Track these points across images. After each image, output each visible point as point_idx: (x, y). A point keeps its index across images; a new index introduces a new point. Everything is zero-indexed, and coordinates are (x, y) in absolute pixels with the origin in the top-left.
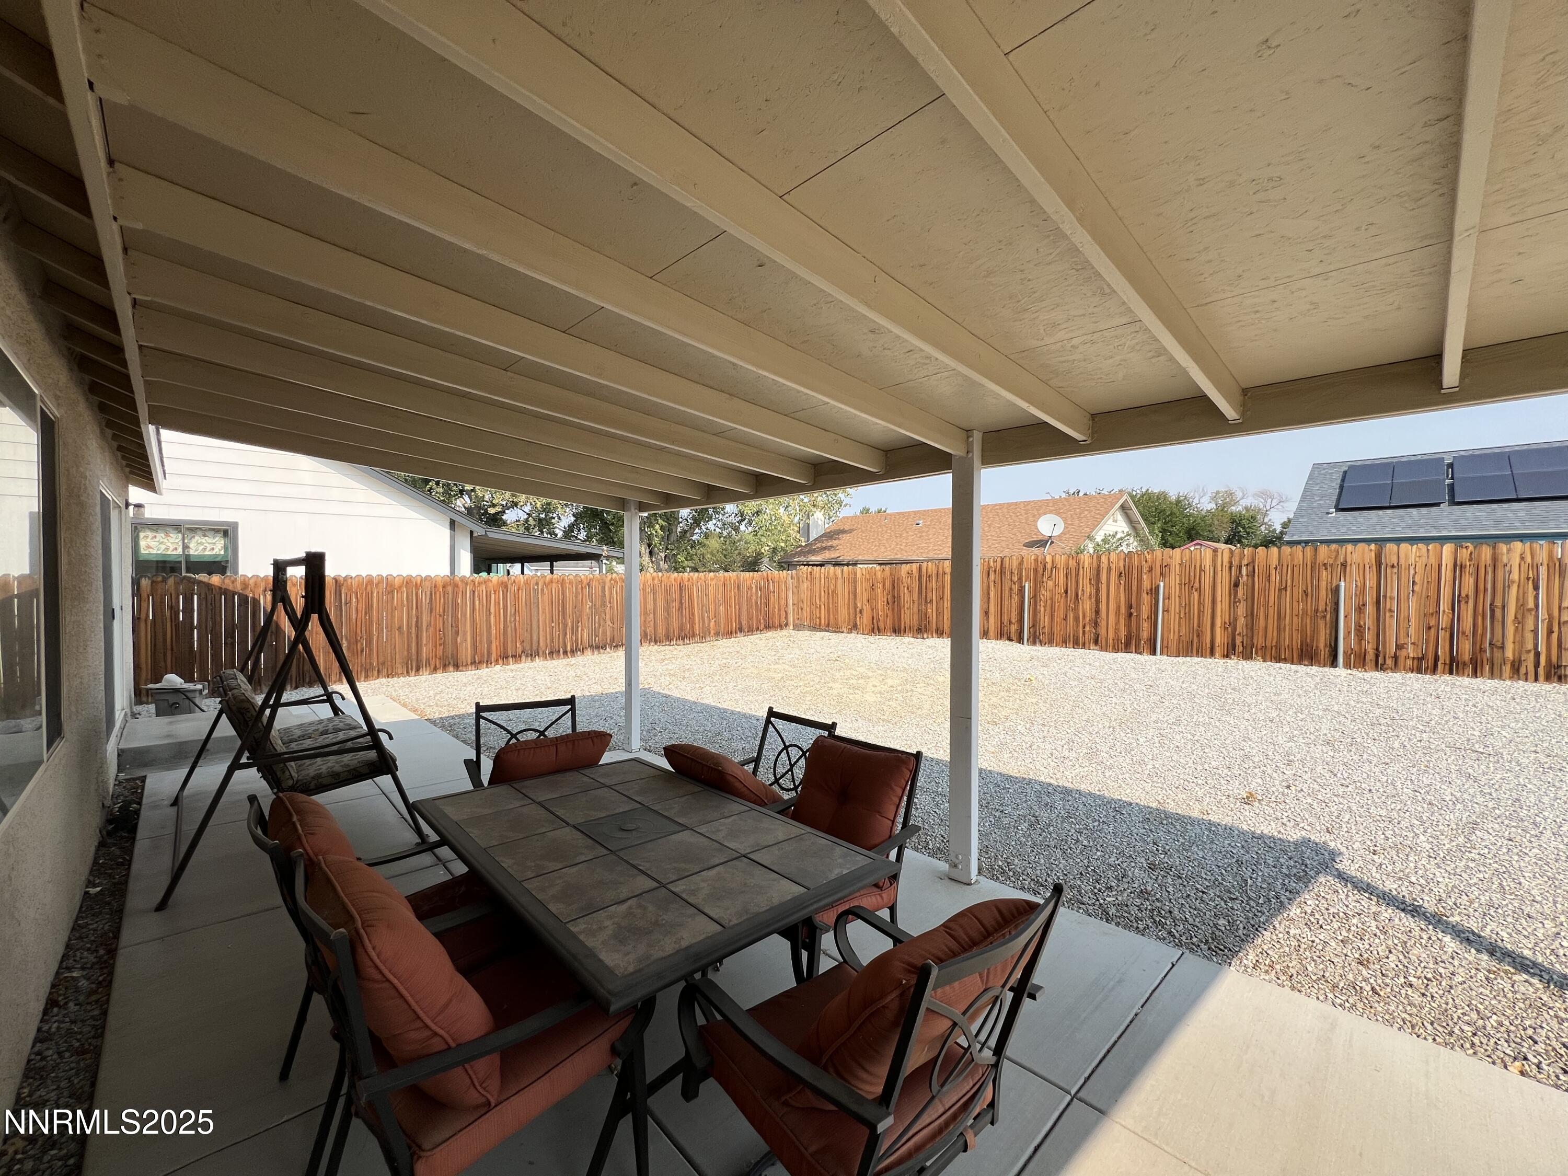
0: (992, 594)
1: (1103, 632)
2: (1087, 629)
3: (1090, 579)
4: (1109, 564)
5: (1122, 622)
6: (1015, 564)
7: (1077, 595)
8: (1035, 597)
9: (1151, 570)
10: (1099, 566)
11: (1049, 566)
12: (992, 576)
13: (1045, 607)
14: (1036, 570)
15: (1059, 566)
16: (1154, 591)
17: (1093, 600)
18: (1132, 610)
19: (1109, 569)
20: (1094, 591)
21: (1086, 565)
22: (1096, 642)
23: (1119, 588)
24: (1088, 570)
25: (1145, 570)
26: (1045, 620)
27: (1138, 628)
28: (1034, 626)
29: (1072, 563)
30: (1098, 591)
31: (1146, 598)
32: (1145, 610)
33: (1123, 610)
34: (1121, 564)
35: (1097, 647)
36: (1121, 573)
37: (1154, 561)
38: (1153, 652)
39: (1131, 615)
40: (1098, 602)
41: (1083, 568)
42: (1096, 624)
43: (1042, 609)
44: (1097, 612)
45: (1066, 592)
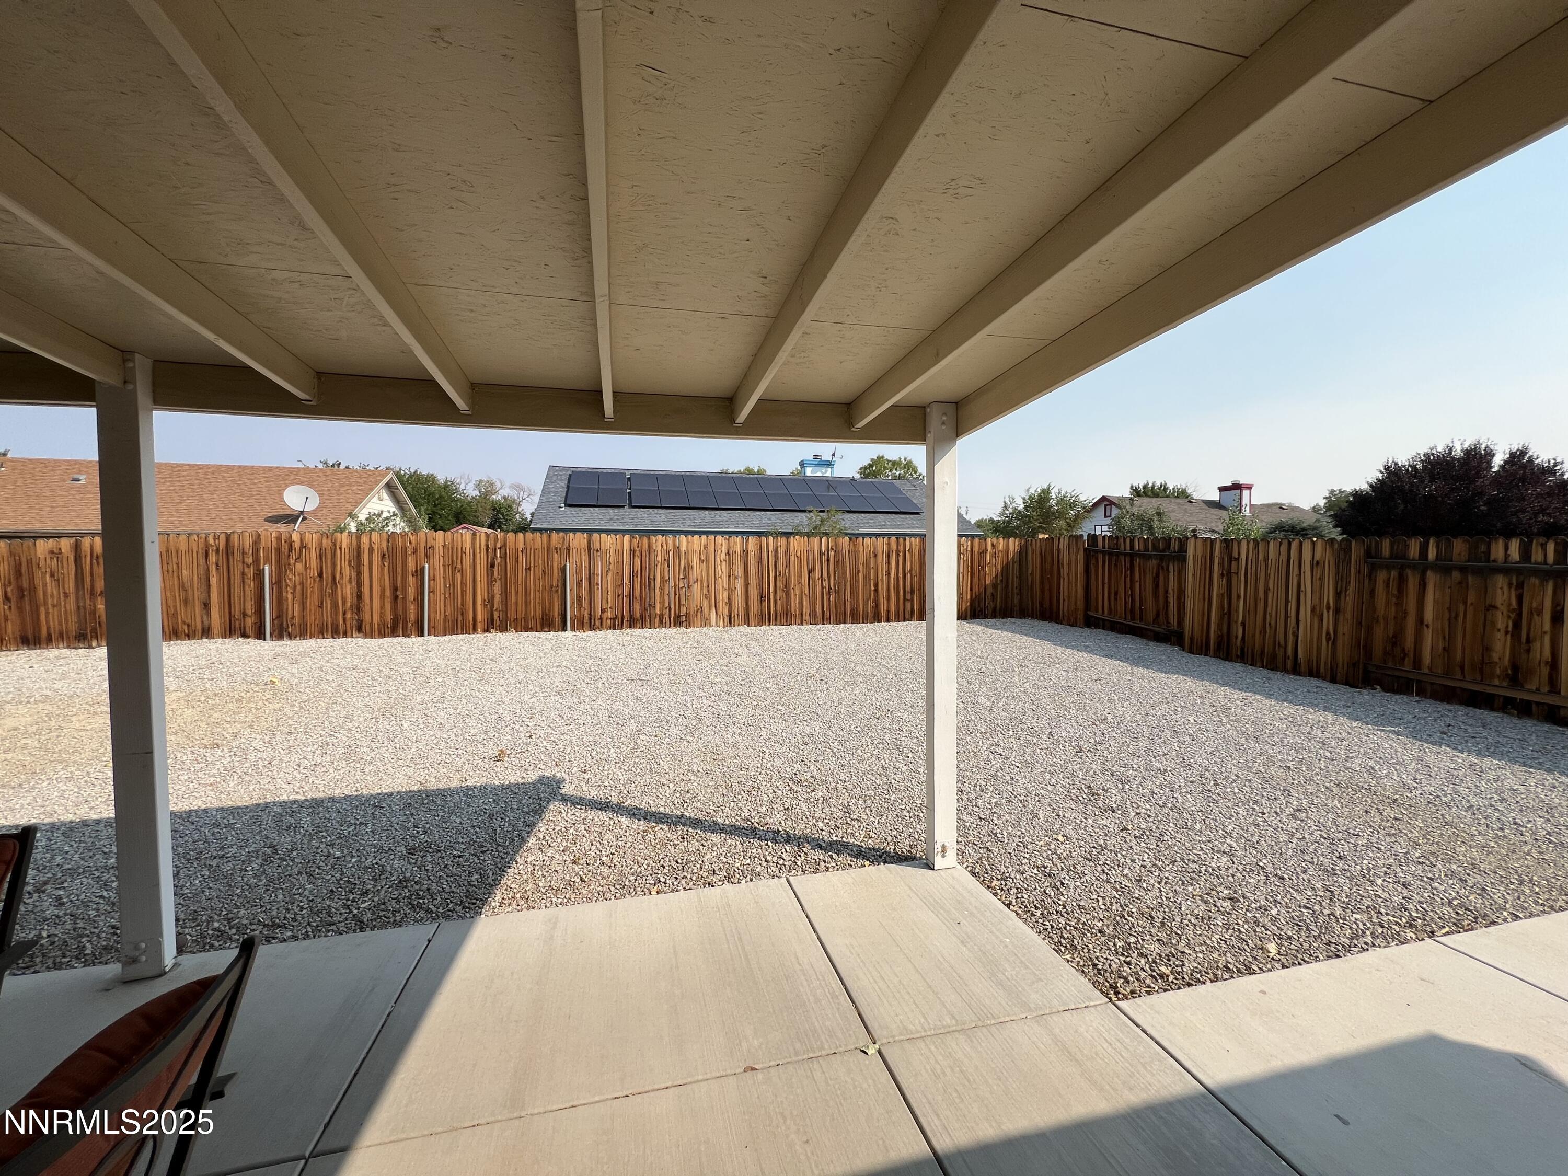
0: (214, 581)
1: (366, 617)
2: (349, 616)
3: (350, 561)
4: (371, 545)
5: (388, 606)
6: (248, 542)
7: (334, 578)
8: (278, 583)
9: (415, 551)
10: (359, 547)
11: (297, 545)
12: (213, 558)
13: (293, 593)
14: (278, 550)
15: (310, 546)
16: (419, 573)
17: (354, 583)
18: (398, 593)
19: (371, 550)
20: (354, 574)
21: (344, 546)
22: (359, 629)
23: (382, 569)
24: (347, 551)
25: (409, 551)
26: (293, 608)
27: (405, 610)
28: (279, 616)
29: (326, 543)
30: (359, 574)
31: (411, 580)
32: (411, 592)
33: (388, 593)
34: (384, 545)
35: (361, 635)
36: (384, 555)
37: (418, 543)
38: (421, 634)
39: (396, 597)
40: (359, 585)
41: (340, 548)
42: (358, 609)
43: (290, 596)
44: (359, 596)
45: (320, 575)
